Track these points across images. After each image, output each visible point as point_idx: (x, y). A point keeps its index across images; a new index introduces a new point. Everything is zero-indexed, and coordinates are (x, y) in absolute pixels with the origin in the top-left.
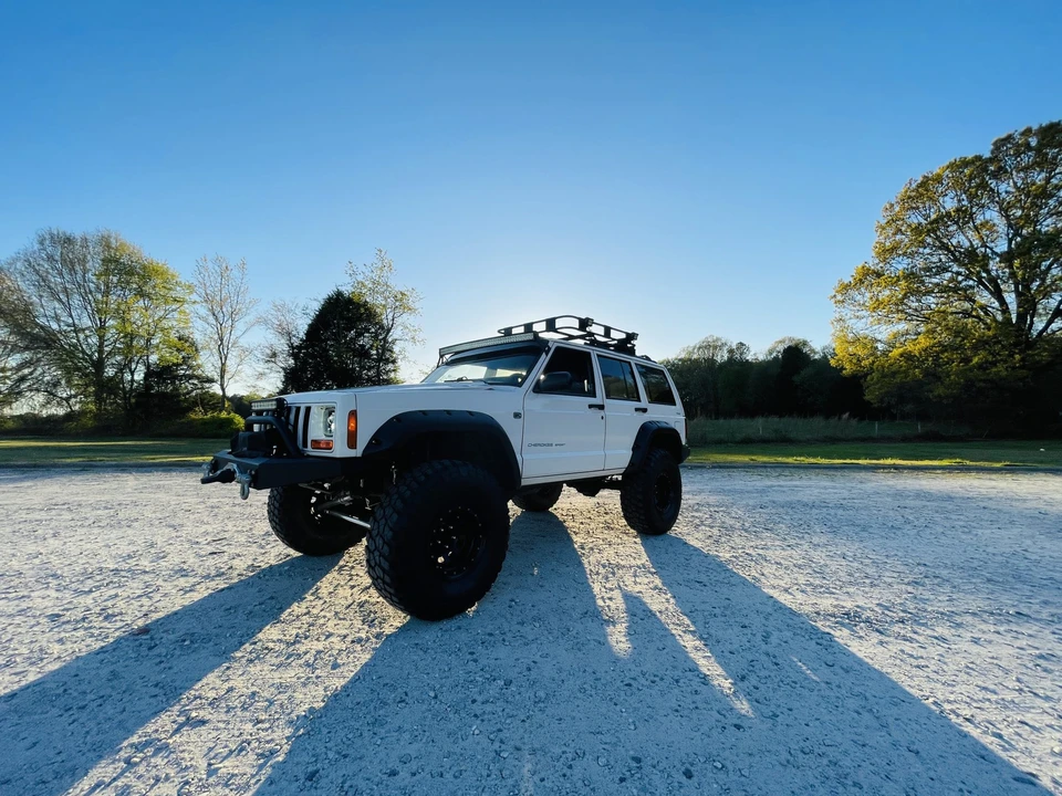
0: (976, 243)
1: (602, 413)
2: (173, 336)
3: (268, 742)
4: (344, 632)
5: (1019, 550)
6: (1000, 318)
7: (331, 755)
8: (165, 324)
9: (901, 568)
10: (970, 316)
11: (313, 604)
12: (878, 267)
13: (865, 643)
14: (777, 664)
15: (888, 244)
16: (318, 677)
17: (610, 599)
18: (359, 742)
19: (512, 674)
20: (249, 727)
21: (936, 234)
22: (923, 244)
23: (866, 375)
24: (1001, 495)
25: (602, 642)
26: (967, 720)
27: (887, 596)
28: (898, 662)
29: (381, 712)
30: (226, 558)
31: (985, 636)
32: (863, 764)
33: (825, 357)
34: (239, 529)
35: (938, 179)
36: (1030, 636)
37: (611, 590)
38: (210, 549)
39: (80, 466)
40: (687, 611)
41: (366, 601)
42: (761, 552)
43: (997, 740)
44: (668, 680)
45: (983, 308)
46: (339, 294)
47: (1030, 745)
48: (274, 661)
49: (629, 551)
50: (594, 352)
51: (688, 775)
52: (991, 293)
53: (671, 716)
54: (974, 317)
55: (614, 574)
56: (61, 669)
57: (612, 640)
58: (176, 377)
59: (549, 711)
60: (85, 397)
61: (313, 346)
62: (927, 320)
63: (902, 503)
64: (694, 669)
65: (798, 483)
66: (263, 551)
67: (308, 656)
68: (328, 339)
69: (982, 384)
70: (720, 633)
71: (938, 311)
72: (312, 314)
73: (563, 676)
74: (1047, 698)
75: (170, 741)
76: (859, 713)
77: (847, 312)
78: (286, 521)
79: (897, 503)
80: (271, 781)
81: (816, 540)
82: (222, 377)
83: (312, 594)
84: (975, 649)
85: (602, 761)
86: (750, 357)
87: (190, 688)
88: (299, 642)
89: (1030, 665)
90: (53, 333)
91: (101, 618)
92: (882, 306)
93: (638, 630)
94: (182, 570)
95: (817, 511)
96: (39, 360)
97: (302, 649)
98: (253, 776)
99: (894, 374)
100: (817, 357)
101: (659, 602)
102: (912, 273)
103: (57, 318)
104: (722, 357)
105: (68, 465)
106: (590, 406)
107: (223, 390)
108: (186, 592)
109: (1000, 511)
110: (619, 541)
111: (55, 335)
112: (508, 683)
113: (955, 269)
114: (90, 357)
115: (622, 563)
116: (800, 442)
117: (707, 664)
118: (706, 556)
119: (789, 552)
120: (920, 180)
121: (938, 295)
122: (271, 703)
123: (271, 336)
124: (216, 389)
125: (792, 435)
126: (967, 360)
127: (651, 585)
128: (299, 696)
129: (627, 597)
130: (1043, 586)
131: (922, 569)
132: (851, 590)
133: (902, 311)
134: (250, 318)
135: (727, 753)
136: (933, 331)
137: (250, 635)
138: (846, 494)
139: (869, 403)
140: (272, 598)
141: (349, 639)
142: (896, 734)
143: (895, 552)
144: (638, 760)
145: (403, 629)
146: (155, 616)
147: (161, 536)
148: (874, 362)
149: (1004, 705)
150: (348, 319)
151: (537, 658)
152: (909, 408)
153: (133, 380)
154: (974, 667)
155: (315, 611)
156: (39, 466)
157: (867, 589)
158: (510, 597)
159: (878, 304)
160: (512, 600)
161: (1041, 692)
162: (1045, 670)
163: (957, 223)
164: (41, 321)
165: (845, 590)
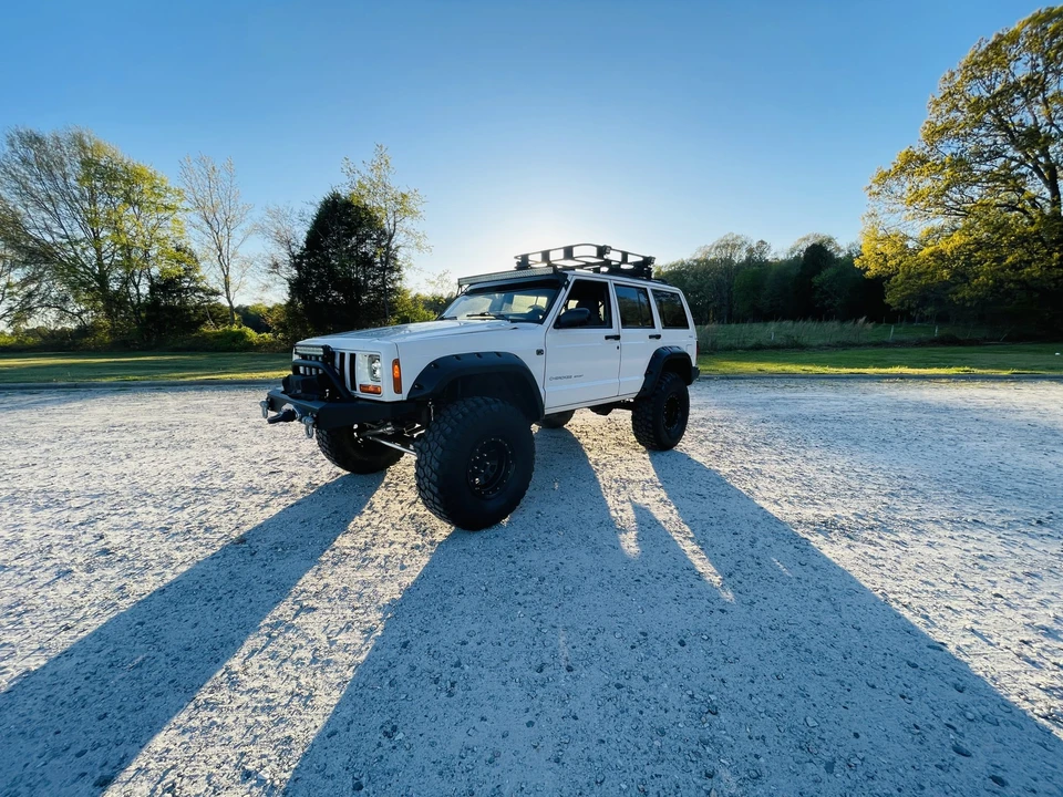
0: (1042, 120)
1: (617, 343)
2: (171, 248)
3: (366, 622)
4: (403, 540)
5: (996, 462)
6: (1048, 210)
7: (416, 631)
8: (161, 233)
9: (882, 481)
10: (1014, 208)
11: (372, 516)
12: (925, 152)
13: (835, 546)
14: (759, 564)
15: (939, 124)
16: (391, 576)
17: (622, 510)
18: (434, 623)
19: (545, 573)
20: (349, 612)
21: (996, 111)
22: (980, 123)
23: (891, 275)
24: (998, 406)
25: (616, 547)
26: (905, 606)
27: (863, 505)
28: (860, 562)
29: (446, 601)
30: (285, 477)
31: (941, 541)
32: (815, 637)
33: (850, 256)
34: (287, 448)
35: (1014, 38)
36: (978, 540)
37: (623, 502)
38: (268, 468)
39: (115, 386)
40: (688, 520)
41: (415, 515)
42: (757, 466)
43: (923, 620)
44: (669, 576)
45: (1032, 199)
46: (336, 197)
47: (948, 624)
48: (353, 563)
49: (639, 466)
50: (612, 281)
51: (682, 644)
52: (1045, 181)
53: (671, 604)
54: (1018, 209)
55: (625, 488)
56: (189, 570)
57: (624, 546)
58: (181, 290)
59: (577, 600)
60: (96, 312)
61: (314, 255)
62: (967, 214)
63: (899, 416)
64: (691, 568)
65: (803, 395)
66: (315, 470)
67: (379, 560)
68: (329, 247)
69: (1012, 285)
70: (714, 539)
71: (982, 205)
72: (310, 220)
73: (585, 573)
74: (975, 589)
75: (294, 622)
76: (819, 601)
77: (882, 205)
78: (335, 447)
79: (894, 416)
80: (376, 648)
81: (810, 454)
82: (227, 290)
83: (369, 509)
84: (929, 551)
85: (618, 635)
86: (769, 257)
87: (295, 585)
88: (369, 549)
89: (970, 564)
90: (48, 247)
91: (202, 530)
92: (920, 199)
93: (646, 537)
94: (251, 488)
95: (817, 425)
96: (41, 275)
97: (373, 554)
98: (363, 645)
99: (920, 275)
100: (841, 255)
101: (665, 514)
102: (961, 160)
103: (48, 229)
104: (740, 256)
105: (104, 386)
106: (607, 338)
107: (230, 302)
108: (263, 508)
109: (990, 422)
110: (630, 457)
111: (51, 248)
112: (542, 580)
113: (1009, 154)
114: (92, 269)
115: (632, 478)
116: (811, 347)
117: (702, 564)
118: (708, 470)
119: (785, 466)
120: (993, 39)
121: (986, 185)
122: (361, 595)
123: (270, 245)
124: (223, 301)
125: (805, 340)
126: (1000, 260)
127: (658, 498)
128: (380, 590)
129: (637, 509)
130: (1005, 497)
131: (901, 481)
132: (833, 501)
133: (942, 204)
134: (246, 226)
135: (713, 629)
136: (971, 226)
137: (328, 543)
138: (846, 406)
139: (889, 306)
140: (336, 512)
141: (409, 546)
142: (846, 616)
143: (881, 465)
144: (644, 634)
145: (451, 537)
146: (246, 528)
147: (222, 455)
148: (901, 262)
149: (938, 594)
150: (349, 224)
151: (563, 560)
152: (929, 310)
153: (139, 294)
154: (922, 565)
155: (375, 523)
156: (79, 387)
157: (846, 500)
158: (536, 509)
159: (918, 196)
160: (539, 513)
161: (970, 585)
162: (981, 568)
163: (1024, 95)
164: (33, 232)
165: (827, 501)
